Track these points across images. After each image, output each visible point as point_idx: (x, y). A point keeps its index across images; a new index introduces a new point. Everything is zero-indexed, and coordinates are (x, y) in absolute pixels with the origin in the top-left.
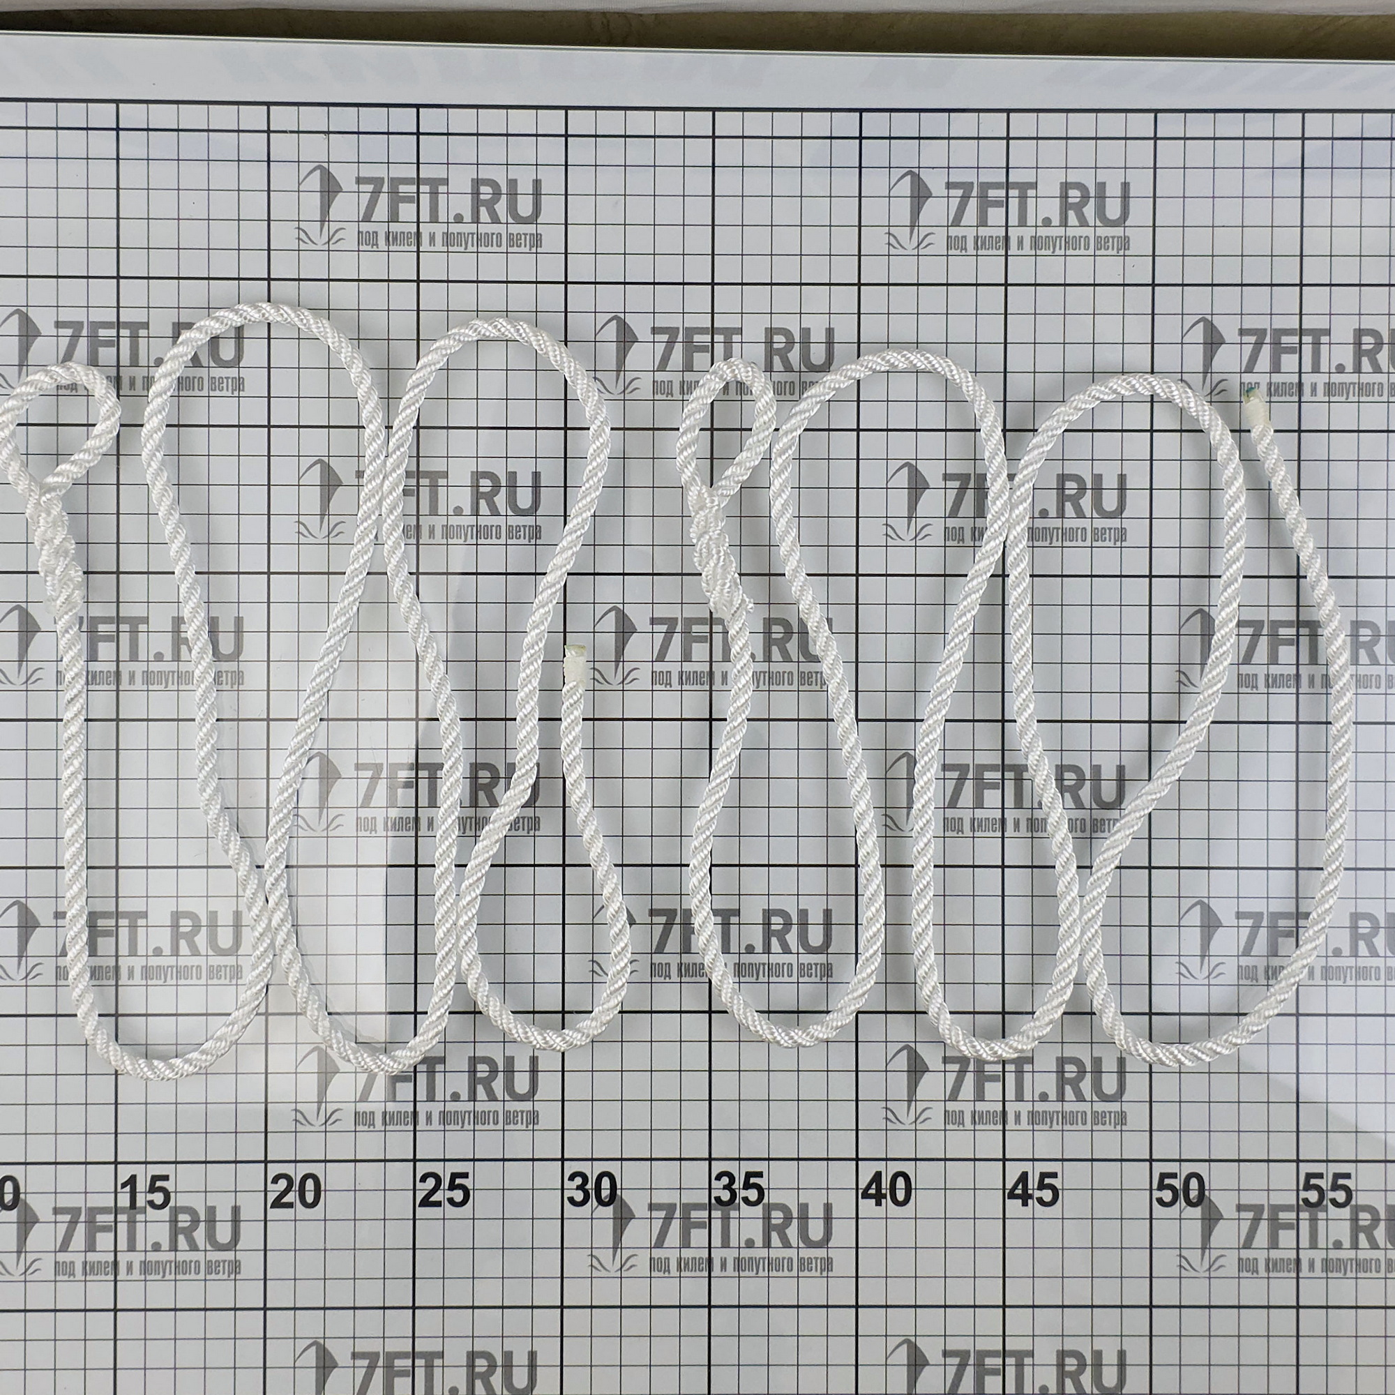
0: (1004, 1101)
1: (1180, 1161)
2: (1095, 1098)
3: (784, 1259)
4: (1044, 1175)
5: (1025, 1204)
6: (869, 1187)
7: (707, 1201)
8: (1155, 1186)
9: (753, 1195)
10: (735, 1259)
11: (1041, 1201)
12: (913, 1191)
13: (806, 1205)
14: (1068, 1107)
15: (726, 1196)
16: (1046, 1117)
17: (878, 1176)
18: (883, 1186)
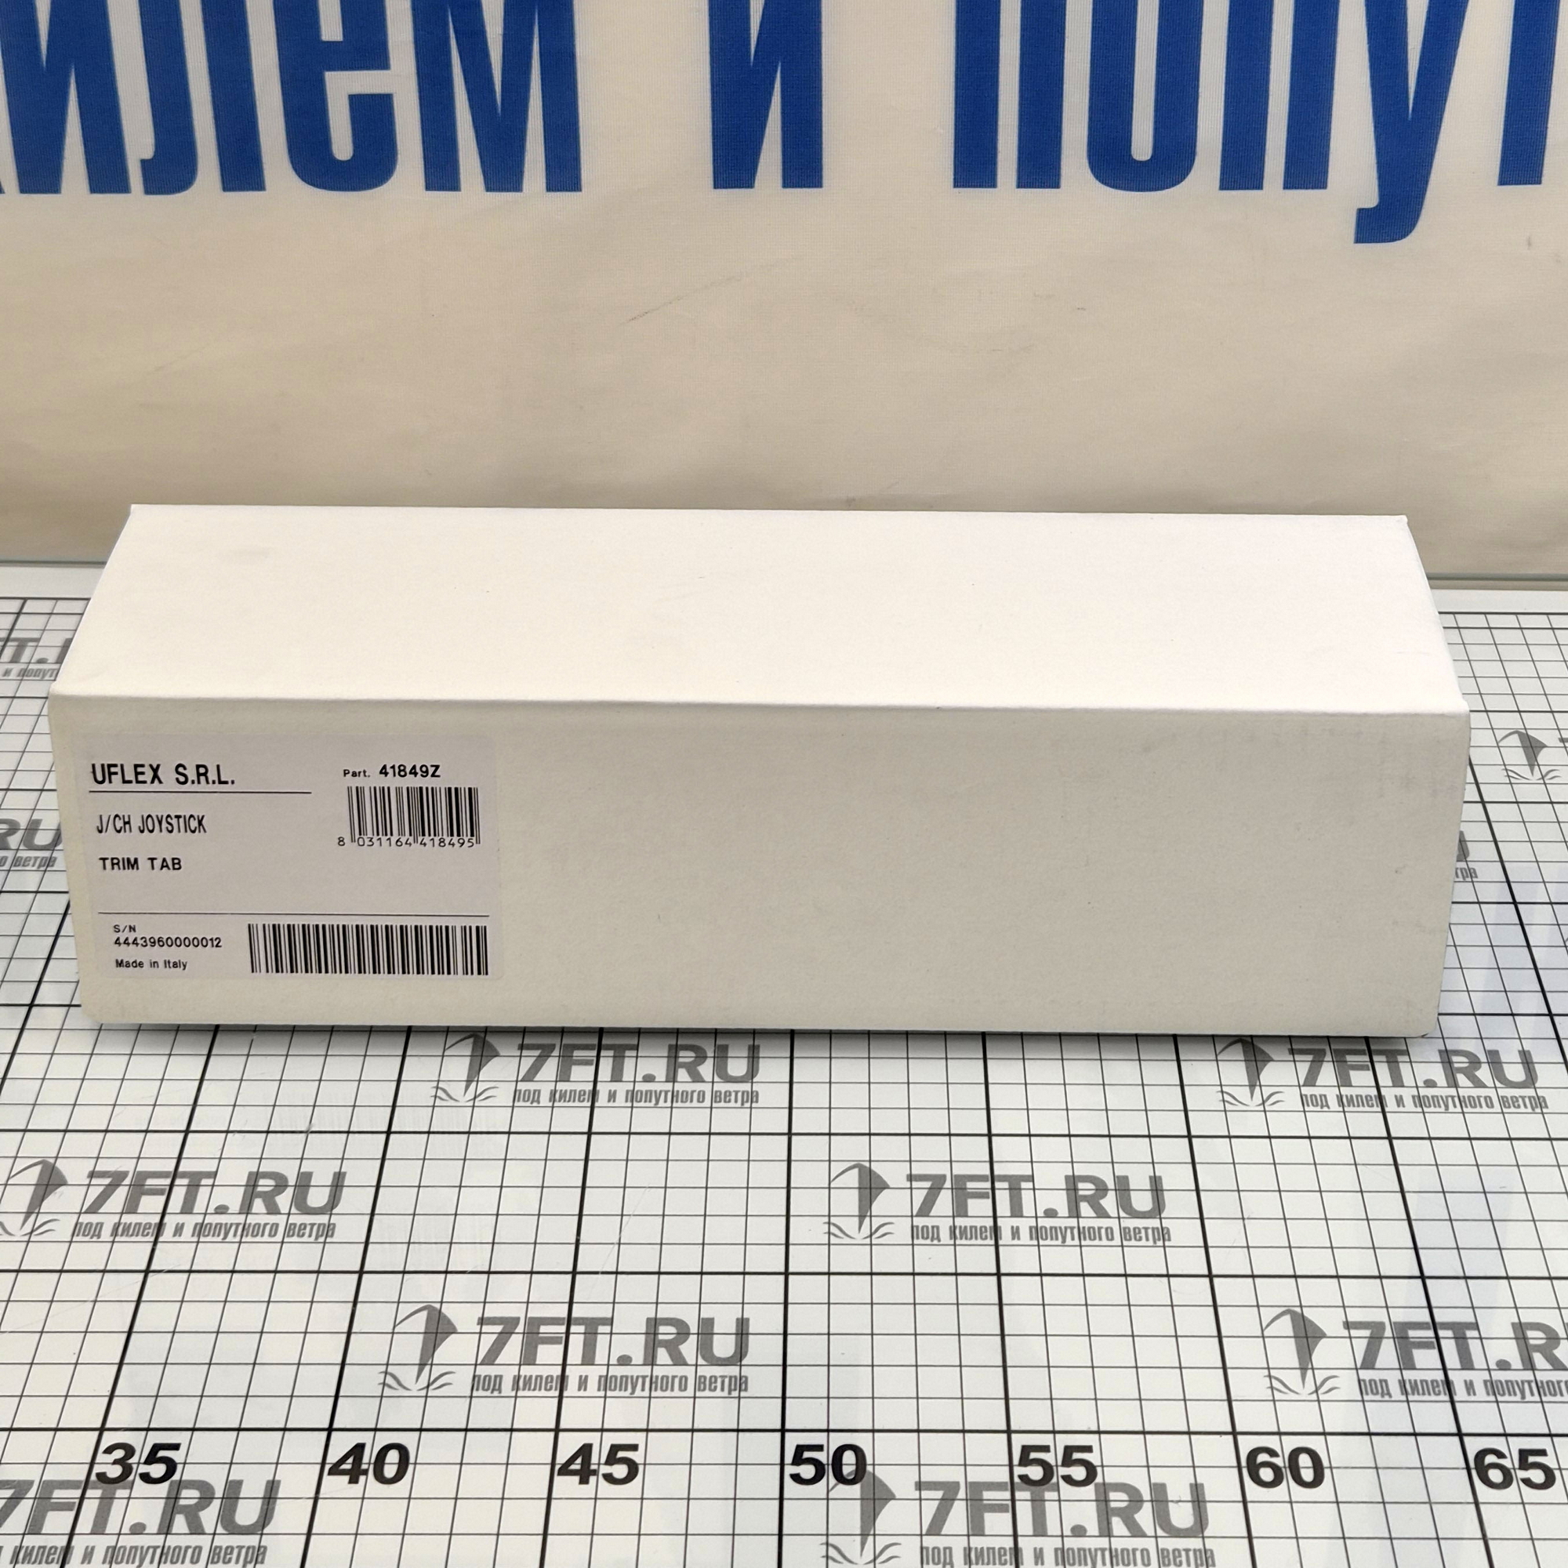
0: (564, 1365)
1: (828, 1431)
2: (701, 1361)
3: (187, 1548)
4: (615, 1448)
5: (584, 1481)
6: (343, 1460)
7: (83, 1477)
8: (789, 1457)
9: (157, 1470)
10: (108, 1548)
11: (609, 1478)
12: (411, 1468)
13: (239, 1483)
14: (659, 1371)
15: (115, 1472)
16: (625, 1382)
17: (359, 1448)
18: (366, 1459)
